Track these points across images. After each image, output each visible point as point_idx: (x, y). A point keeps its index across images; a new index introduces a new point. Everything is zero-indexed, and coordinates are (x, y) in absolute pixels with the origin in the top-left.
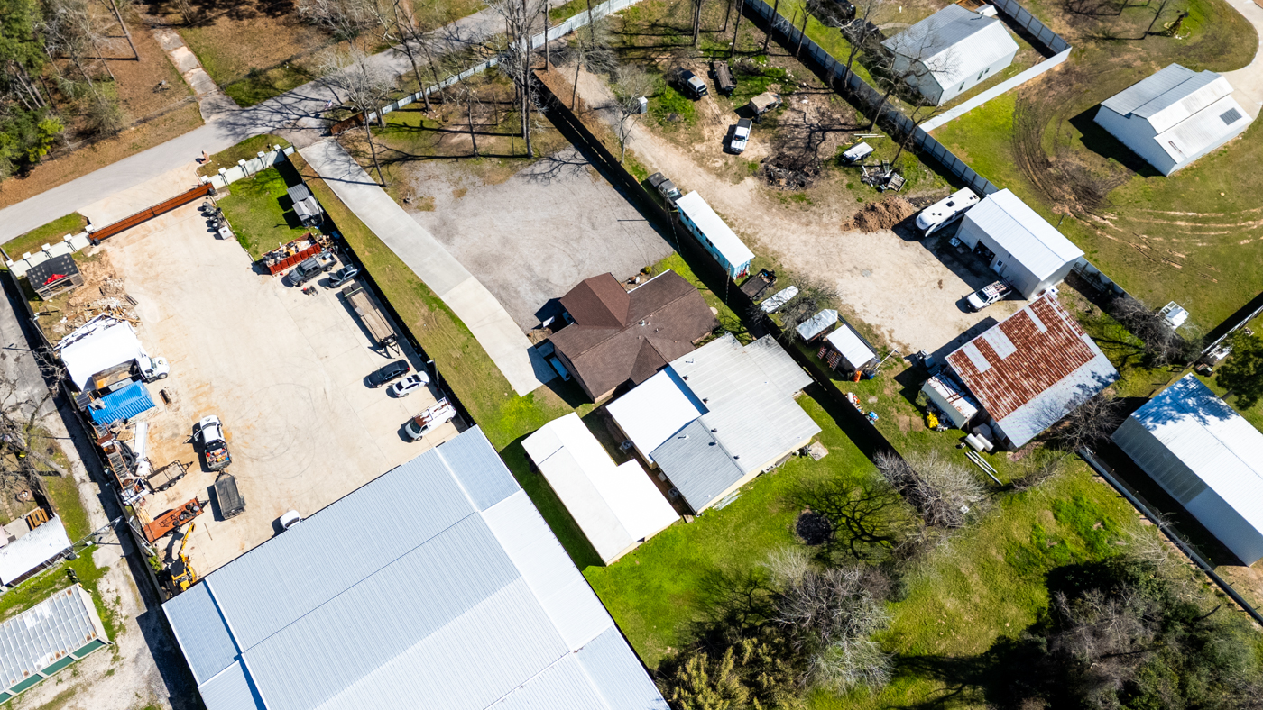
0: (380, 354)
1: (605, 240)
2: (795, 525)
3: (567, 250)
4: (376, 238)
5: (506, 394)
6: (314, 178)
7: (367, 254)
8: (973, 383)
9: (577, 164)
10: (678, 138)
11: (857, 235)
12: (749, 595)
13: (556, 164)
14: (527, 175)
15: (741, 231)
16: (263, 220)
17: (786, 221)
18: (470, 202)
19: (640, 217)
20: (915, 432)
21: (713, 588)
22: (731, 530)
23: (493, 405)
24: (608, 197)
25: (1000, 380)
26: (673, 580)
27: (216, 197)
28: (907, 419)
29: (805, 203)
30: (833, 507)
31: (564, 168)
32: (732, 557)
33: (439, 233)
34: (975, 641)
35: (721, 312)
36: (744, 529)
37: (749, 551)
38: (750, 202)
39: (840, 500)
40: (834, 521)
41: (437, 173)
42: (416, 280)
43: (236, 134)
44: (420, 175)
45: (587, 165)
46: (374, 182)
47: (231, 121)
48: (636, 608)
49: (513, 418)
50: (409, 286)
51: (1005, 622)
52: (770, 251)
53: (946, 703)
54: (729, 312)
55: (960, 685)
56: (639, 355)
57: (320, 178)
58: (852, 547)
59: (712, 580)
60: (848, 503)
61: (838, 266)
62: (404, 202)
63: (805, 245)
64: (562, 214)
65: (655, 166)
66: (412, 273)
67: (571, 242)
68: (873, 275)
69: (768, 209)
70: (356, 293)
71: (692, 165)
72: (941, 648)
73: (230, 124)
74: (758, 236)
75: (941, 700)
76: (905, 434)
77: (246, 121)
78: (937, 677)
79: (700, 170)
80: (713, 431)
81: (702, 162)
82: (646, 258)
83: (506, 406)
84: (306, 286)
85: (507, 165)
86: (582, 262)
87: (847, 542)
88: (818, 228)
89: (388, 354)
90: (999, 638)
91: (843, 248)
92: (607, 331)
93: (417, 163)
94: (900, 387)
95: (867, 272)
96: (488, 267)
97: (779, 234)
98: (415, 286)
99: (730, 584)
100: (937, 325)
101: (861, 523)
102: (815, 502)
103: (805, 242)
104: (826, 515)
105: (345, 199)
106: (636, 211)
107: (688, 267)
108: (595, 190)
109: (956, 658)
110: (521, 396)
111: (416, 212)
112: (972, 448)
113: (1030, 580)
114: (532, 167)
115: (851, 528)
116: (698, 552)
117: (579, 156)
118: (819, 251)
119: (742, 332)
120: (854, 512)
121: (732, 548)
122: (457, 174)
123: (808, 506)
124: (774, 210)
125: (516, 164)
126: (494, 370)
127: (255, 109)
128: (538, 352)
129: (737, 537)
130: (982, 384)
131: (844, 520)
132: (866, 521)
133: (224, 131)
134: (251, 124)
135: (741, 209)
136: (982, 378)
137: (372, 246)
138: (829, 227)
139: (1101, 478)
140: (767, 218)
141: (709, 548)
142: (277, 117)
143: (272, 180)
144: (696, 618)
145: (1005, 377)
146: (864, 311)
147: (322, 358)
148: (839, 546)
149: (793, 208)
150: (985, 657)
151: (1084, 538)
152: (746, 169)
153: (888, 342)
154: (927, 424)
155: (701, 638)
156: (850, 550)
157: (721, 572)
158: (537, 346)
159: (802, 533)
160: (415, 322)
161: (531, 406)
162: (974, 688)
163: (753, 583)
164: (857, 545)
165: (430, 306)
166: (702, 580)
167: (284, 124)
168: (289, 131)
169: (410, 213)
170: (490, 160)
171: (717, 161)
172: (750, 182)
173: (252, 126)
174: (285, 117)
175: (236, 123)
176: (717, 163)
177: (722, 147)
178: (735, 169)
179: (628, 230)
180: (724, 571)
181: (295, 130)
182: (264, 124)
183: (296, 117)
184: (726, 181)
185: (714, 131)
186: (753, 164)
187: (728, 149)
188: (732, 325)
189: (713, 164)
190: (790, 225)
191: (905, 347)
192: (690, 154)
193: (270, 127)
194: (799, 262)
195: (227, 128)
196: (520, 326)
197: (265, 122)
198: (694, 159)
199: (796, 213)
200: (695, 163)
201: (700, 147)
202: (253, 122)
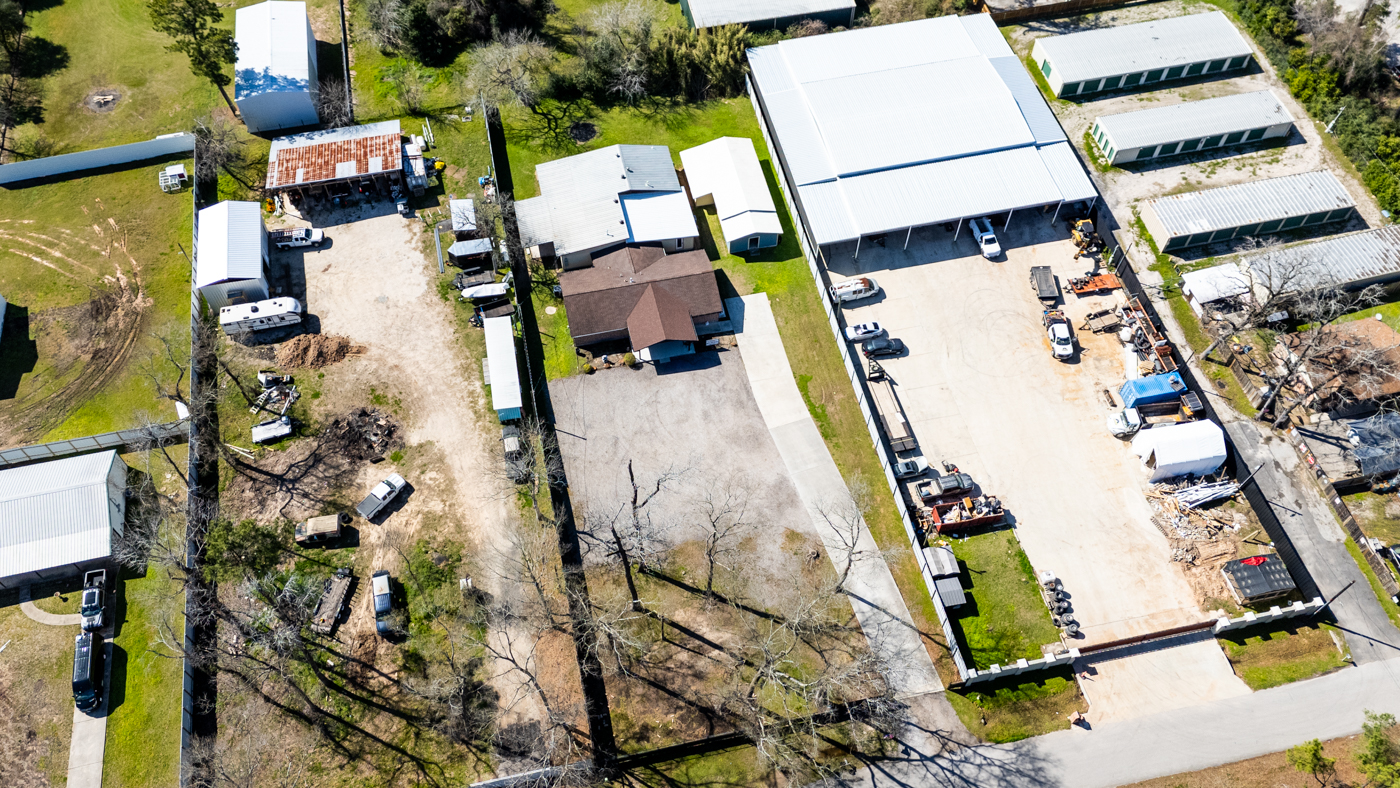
0: (887, 373)
1: (612, 420)
2: (595, 137)
3: (657, 422)
5: (778, 299)
6: (926, 635)
7: (879, 499)
8: (394, 155)
9: (592, 536)
10: (452, 530)
11: (356, 339)
12: (655, 112)
14: (660, 541)
15: (466, 383)
16: (1000, 587)
17: (414, 378)
19: (561, 436)
20: (458, 165)
21: (678, 123)
23: (792, 295)
24: (580, 474)
25: (371, 151)
28: (457, 174)
29: (379, 392)
30: (559, 139)
31: (609, 537)
32: (653, 133)
33: (789, 495)
38: (433, 415)
39: (551, 142)
40: (565, 132)
41: (767, 586)
42: (831, 445)
43: (1034, 759)
45: (581, 530)
46: (850, 598)
49: (778, 279)
50: (841, 441)
52: (454, 350)
54: (536, 304)
56: (648, 265)
57: (921, 633)
58: (564, 115)
59: (676, 127)
60: (547, 138)
61: (403, 314)
62: (819, 555)
63: (416, 345)
65: (504, 498)
66: (833, 455)
67: (648, 430)
68: (378, 295)
69: (421, 398)
70: (901, 439)
71: (461, 486)
73: (1040, 782)
74: (454, 371)
76: (467, 167)
79: (457, 475)
80: (624, 178)
81: (447, 485)
82: (582, 385)
83: (781, 290)
85: (676, 567)
86: (648, 403)
87: (566, 118)
88: (389, 359)
91: (382, 330)
94: (441, 198)
95: (382, 300)
96: (749, 433)
97: (432, 366)
98: (834, 439)
99: (664, 120)
100: (365, 236)
101: (547, 125)
103: (413, 350)
104: (568, 137)
105: (891, 584)
107: (545, 362)
108: (589, 489)
110: (765, 293)
111: (808, 533)
115: (556, 125)
117: (584, 544)
118: (408, 335)
119: (538, 282)
120: (546, 133)
123: (578, 145)
124: (415, 395)
125: (665, 564)
126: (781, 324)
128: (734, 327)
130: (387, 152)
131: (558, 130)
132: (542, 125)
133: (1052, 771)
134: (1008, 770)
135: (447, 409)
136: (384, 155)
138: (376, 356)
140: (430, 389)
142: (970, 770)
143: (983, 650)
144: (699, 112)
145: (365, 152)
146: (415, 266)
147: (947, 389)
148: (573, 118)
149: (395, 390)
151: (404, 76)
152: (406, 458)
153: (418, 234)
155: (702, 102)
156: (567, 114)
157: (667, 128)
158: (732, 333)
159: (594, 132)
160: (844, 400)
161: (759, 282)
163: (648, 117)
164: (561, 115)
165: (824, 411)
167: (959, 752)
168: (954, 736)
169: (817, 535)
170: (694, 583)
171: (431, 479)
172: (413, 438)
173: (1007, 767)
174: (957, 766)
175: (1030, 782)
176: (433, 477)
177: (412, 496)
178: (419, 461)
179: (582, 424)
180: (664, 128)
181: (944, 734)
182: (989, 765)
183: (940, 761)
184: (439, 450)
185: (404, 523)
186: (394, 460)
187: (408, 489)
188: (541, 292)
189: (438, 477)
190: (413, 373)
191: (408, 226)
192: (453, 501)
193: (980, 755)
194: (435, 331)
195: (1045, 777)
196: (740, 357)
197: (988, 768)
198: (455, 492)
199: (396, 383)
200: (455, 487)
201: (436, 506)
202: (1006, 774)
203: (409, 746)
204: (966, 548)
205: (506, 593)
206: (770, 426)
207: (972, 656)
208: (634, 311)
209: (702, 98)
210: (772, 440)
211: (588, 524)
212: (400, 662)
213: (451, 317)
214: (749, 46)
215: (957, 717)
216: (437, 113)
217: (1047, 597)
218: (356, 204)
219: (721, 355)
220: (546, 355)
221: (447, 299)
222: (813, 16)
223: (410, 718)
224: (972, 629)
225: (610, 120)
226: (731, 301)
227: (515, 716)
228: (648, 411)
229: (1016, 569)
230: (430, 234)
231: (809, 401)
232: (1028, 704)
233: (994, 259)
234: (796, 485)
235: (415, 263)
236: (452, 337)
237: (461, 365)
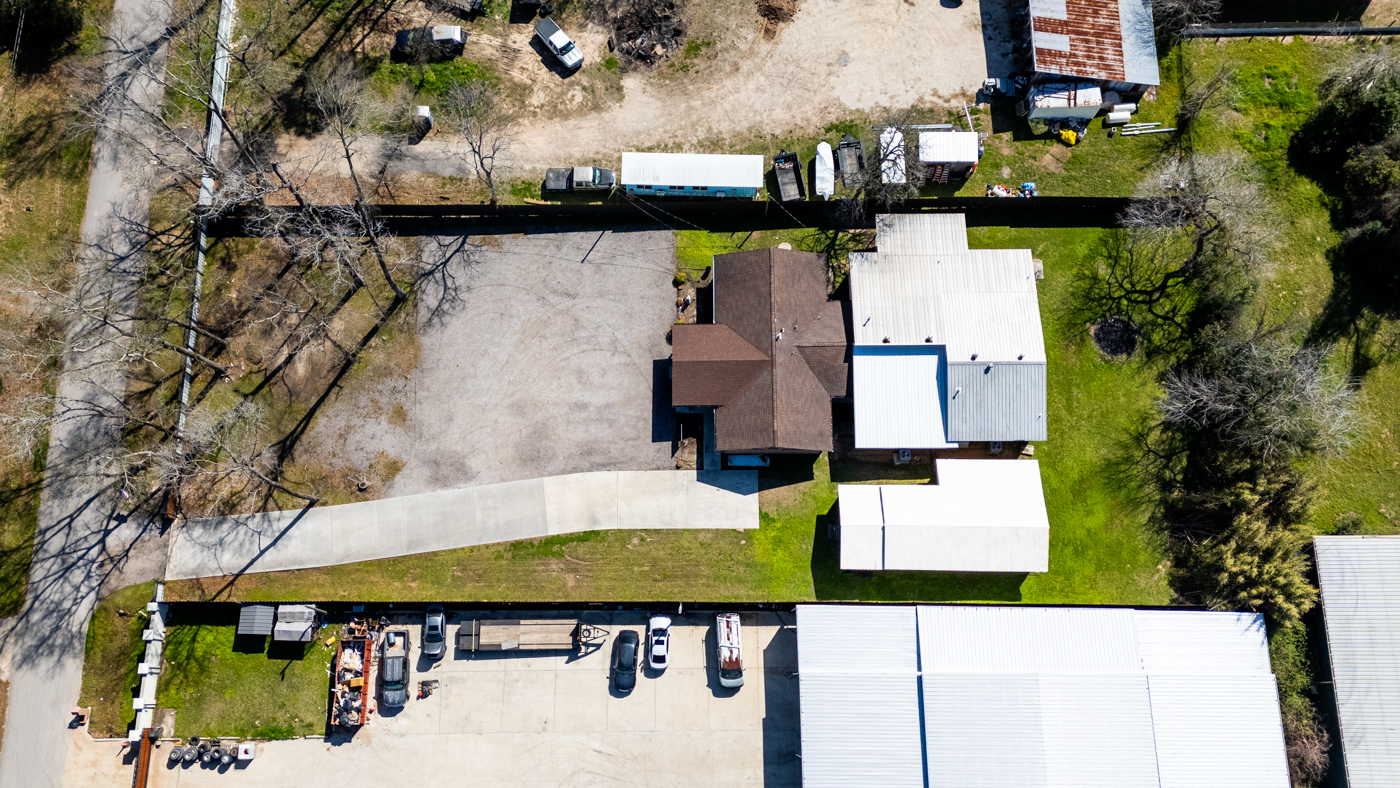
0: (587, 654)
1: (601, 295)
2: (1101, 352)
3: (585, 347)
4: (396, 561)
5: (743, 542)
6: (231, 583)
7: (413, 585)
8: (1075, 68)
9: (457, 251)
10: (503, 111)
11: (787, 31)
12: (1149, 451)
13: (438, 275)
14: (430, 320)
15: (695, 142)
16: (258, 690)
17: (716, 87)
18: (425, 413)
19: (594, 235)
20: (1069, 162)
21: (1121, 480)
22: (1068, 417)
23: (748, 565)
24: (537, 250)
25: (1087, 41)
26: (1089, 513)
27: (165, 733)
28: (1048, 158)
29: (704, 50)
30: (1104, 301)
31: (452, 268)
32: (1098, 437)
33: (447, 478)
34: (1319, 280)
35: (793, 241)
36: (1075, 404)
37: (1102, 416)
38: (659, 104)
39: (1101, 290)
40: (1120, 312)
41: (343, 424)
42: (501, 549)
43: (65, 649)
44: (329, 445)
45: (468, 240)
46: (300, 511)
47: (34, 642)
48: (1097, 570)
49: (780, 553)
50: (504, 562)
51: (1315, 239)
52: (746, 133)
53: (1362, 351)
54: (799, 233)
55: (1352, 326)
56: (812, 368)
57: (237, 576)
58: (1158, 316)
59: (1112, 474)
60: (1109, 284)
61: (815, 81)
62: (362, 492)
63: (764, 92)
64: (523, 318)
65: (528, 167)
66: (487, 546)
67: (577, 335)
68: (852, 55)
69: (685, 92)
70: (478, 635)
71: (557, 125)
72: (1308, 314)
73: (38, 647)
74: (716, 131)
75: (1357, 353)
76: (1064, 173)
77: (49, 623)
78: (1335, 340)
79: (571, 122)
80: (973, 358)
81: (561, 111)
82: (660, 269)
83: (759, 552)
84: (414, 690)
85: (395, 333)
86: (614, 342)
87: (1150, 317)
88: (749, 62)
89: (593, 645)
90: (1327, 257)
91: (795, 57)
92: (760, 381)
93: (305, 438)
94: (1007, 136)
95: (843, 59)
96: (542, 452)
97: (728, 107)
98: (510, 555)
100: (956, 44)
101: (1138, 289)
102: (1088, 314)
103: (757, 89)
104: (1108, 314)
105: (302, 563)
106: (582, 234)
107: (705, 232)
108: (516, 257)
109: (1325, 309)
110: (757, 527)
111: (391, 487)
112: (1121, 125)
113: (1287, 185)
114: (421, 306)
115: (1136, 302)
116: (1073, 469)
117: (448, 240)
118: (781, 84)
120: (1121, 285)
121: (1090, 431)
122: (363, 401)
123: (1088, 325)
124: (691, 87)
125: (401, 321)
126: (701, 536)
127: (36, 598)
128: (708, 472)
129: (1080, 417)
130: (1081, 60)
131: (1125, 302)
132: (1138, 282)
133: (45, 664)
134: (62, 618)
135: (663, 120)
136: (1075, 56)
137: (405, 573)
138: (756, 49)
139: (1221, 39)
140: (697, 103)
141: (1075, 454)
142: (77, 576)
143: (194, 640)
144: (1144, 518)
145: (1086, 34)
146: (892, 98)
147: (544, 729)
148: (1150, 327)
149: (702, 66)
150: (1338, 284)
151: (1274, 105)
152: (608, 73)
153: (946, 105)
154: (1067, 144)
155: (1167, 528)
156: (1160, 320)
157: (1109, 460)
158: (700, 467)
159: (1114, 352)
160: (564, 585)
161: (778, 525)
162: (1362, 316)
163: (1140, 438)
164: (1158, 310)
165: (553, 554)
166: (1106, 484)
167: (98, 572)
168: (117, 572)
169: (386, 495)
170: (370, 347)
171: (573, 96)
172: (631, 83)
173: (67, 617)
174: (85, 565)
175: (43, 637)
176: (576, 98)
177: (557, 76)
178: (599, 85)
179: (605, 261)
180: (1110, 456)
181: (122, 563)
182: (76, 599)
183: (96, 550)
184: (609, 107)
185: (524, 66)
186: (607, 62)
187: (566, 72)
188: (818, 241)
189: (575, 103)
190: (723, 87)
191: (964, 94)
192: (539, 116)
193: (88, 594)
194: (780, 114)
195: (42, 654)
196: (658, 469)
197: (72, 597)
198: (550, 118)
199: (713, 69)
200: (556, 120)
201: (537, 99)
202: (60, 613)
204: (318, 667)
205: (415, 158)
206: (548, 481)
207: (191, 625)
208: (734, 334)
209: (1174, 531)
210: (527, 477)
211: (472, 248)
212: (372, 54)
213: (798, 133)
215: (133, 583)
216: (1184, 144)
217: (229, 743)
219: (668, 445)
220: (715, 235)
221: (828, 130)
223: (314, 60)
224: (221, 637)
225: (1138, 380)
226: (754, 481)
227: (284, 152)
228: (605, 339)
229: (274, 719)
230: (944, 119)
231: (572, 540)
234: (457, 490)
235: (897, 98)
236: (767, 130)
237: (723, 139)
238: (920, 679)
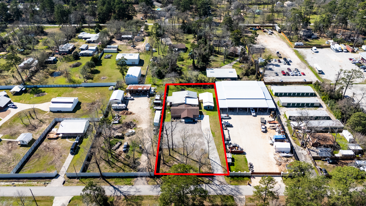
0: (228, 129)
6: (223, 168)
11: (133, 112)
16: (240, 163)
17: (142, 119)
19: (164, 130)
23: (214, 116)
29: (135, 120)
33: (204, 144)
38: (143, 124)
43: (238, 188)
46: (210, 160)
50: (216, 138)
52: (149, 116)
61: (143, 110)
66: (214, 139)
70: (227, 138)
77: (234, 191)
80: (187, 95)
83: (212, 115)
88: (138, 116)
91: (138, 112)
95: (140, 108)
97: (145, 117)
99: (198, 90)
104: (180, 91)
105: (219, 159)
118: (143, 113)
124: (141, 121)
126: (210, 120)
127: (230, 194)
128: (201, 119)
131: (178, 89)
132: (176, 88)
133: (241, 191)
135: (146, 123)
138: (136, 115)
139: (145, 82)
140: (144, 120)
142: (225, 188)
144: (205, 90)
146: (147, 104)
147: (239, 133)
148: (182, 88)
152: (136, 129)
154: (157, 92)
159: (185, 90)
160: (219, 132)
161: (208, 114)
163: (195, 90)
164: (180, 87)
165: (214, 133)
167: (224, 185)
168: (224, 183)
170: (181, 153)
172: (138, 126)
174: (223, 187)
176: (140, 132)
177: (136, 134)
178: (138, 130)
181: (222, 182)
182: (229, 188)
183: (219, 186)
184: (142, 129)
185: (133, 137)
186: (134, 129)
191: (148, 99)
193: (228, 186)
194: (148, 113)
196: (201, 123)
198: (143, 135)
199: (138, 119)
202: (232, 190)
203: (123, 168)
204: (234, 156)
206: (204, 134)
208: (183, 113)
209: (206, 88)
212: (125, 156)
213: (151, 111)
214: (216, 81)
215: (225, 180)
216: (158, 85)
217: (249, 166)
218: (140, 95)
219: (197, 122)
220: (166, 118)
221: (151, 108)
222: (229, 78)
223: (124, 164)
224: (232, 168)
225: (188, 89)
226: (202, 115)
229: (244, 161)
230: (151, 100)
231: (212, 132)
232: (240, 181)
233: (254, 116)
236: (150, 114)
237: (150, 118)
238: (227, 99)
